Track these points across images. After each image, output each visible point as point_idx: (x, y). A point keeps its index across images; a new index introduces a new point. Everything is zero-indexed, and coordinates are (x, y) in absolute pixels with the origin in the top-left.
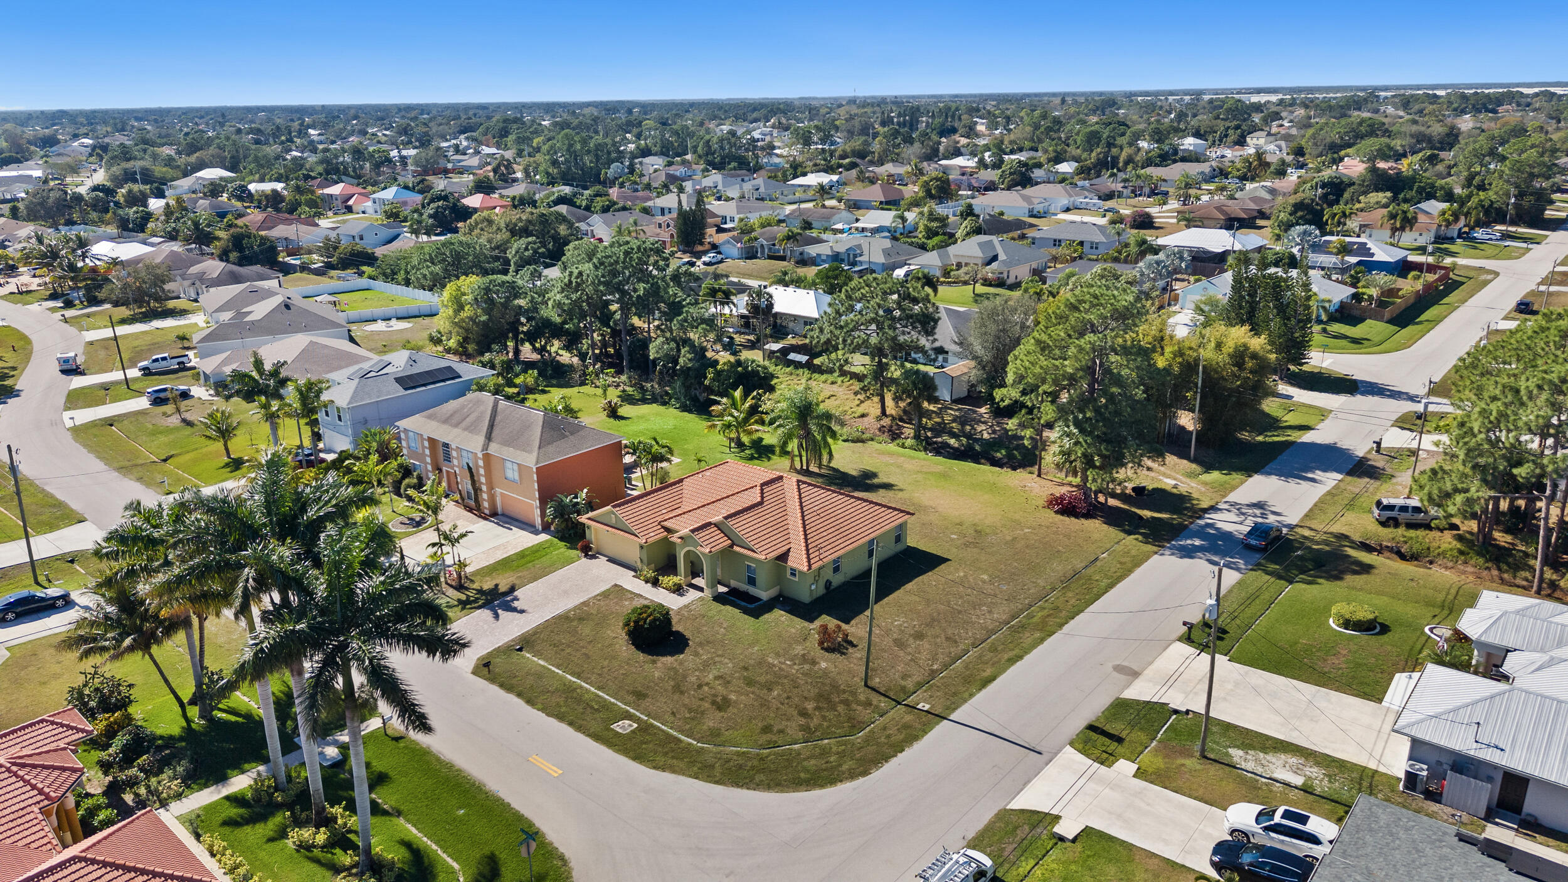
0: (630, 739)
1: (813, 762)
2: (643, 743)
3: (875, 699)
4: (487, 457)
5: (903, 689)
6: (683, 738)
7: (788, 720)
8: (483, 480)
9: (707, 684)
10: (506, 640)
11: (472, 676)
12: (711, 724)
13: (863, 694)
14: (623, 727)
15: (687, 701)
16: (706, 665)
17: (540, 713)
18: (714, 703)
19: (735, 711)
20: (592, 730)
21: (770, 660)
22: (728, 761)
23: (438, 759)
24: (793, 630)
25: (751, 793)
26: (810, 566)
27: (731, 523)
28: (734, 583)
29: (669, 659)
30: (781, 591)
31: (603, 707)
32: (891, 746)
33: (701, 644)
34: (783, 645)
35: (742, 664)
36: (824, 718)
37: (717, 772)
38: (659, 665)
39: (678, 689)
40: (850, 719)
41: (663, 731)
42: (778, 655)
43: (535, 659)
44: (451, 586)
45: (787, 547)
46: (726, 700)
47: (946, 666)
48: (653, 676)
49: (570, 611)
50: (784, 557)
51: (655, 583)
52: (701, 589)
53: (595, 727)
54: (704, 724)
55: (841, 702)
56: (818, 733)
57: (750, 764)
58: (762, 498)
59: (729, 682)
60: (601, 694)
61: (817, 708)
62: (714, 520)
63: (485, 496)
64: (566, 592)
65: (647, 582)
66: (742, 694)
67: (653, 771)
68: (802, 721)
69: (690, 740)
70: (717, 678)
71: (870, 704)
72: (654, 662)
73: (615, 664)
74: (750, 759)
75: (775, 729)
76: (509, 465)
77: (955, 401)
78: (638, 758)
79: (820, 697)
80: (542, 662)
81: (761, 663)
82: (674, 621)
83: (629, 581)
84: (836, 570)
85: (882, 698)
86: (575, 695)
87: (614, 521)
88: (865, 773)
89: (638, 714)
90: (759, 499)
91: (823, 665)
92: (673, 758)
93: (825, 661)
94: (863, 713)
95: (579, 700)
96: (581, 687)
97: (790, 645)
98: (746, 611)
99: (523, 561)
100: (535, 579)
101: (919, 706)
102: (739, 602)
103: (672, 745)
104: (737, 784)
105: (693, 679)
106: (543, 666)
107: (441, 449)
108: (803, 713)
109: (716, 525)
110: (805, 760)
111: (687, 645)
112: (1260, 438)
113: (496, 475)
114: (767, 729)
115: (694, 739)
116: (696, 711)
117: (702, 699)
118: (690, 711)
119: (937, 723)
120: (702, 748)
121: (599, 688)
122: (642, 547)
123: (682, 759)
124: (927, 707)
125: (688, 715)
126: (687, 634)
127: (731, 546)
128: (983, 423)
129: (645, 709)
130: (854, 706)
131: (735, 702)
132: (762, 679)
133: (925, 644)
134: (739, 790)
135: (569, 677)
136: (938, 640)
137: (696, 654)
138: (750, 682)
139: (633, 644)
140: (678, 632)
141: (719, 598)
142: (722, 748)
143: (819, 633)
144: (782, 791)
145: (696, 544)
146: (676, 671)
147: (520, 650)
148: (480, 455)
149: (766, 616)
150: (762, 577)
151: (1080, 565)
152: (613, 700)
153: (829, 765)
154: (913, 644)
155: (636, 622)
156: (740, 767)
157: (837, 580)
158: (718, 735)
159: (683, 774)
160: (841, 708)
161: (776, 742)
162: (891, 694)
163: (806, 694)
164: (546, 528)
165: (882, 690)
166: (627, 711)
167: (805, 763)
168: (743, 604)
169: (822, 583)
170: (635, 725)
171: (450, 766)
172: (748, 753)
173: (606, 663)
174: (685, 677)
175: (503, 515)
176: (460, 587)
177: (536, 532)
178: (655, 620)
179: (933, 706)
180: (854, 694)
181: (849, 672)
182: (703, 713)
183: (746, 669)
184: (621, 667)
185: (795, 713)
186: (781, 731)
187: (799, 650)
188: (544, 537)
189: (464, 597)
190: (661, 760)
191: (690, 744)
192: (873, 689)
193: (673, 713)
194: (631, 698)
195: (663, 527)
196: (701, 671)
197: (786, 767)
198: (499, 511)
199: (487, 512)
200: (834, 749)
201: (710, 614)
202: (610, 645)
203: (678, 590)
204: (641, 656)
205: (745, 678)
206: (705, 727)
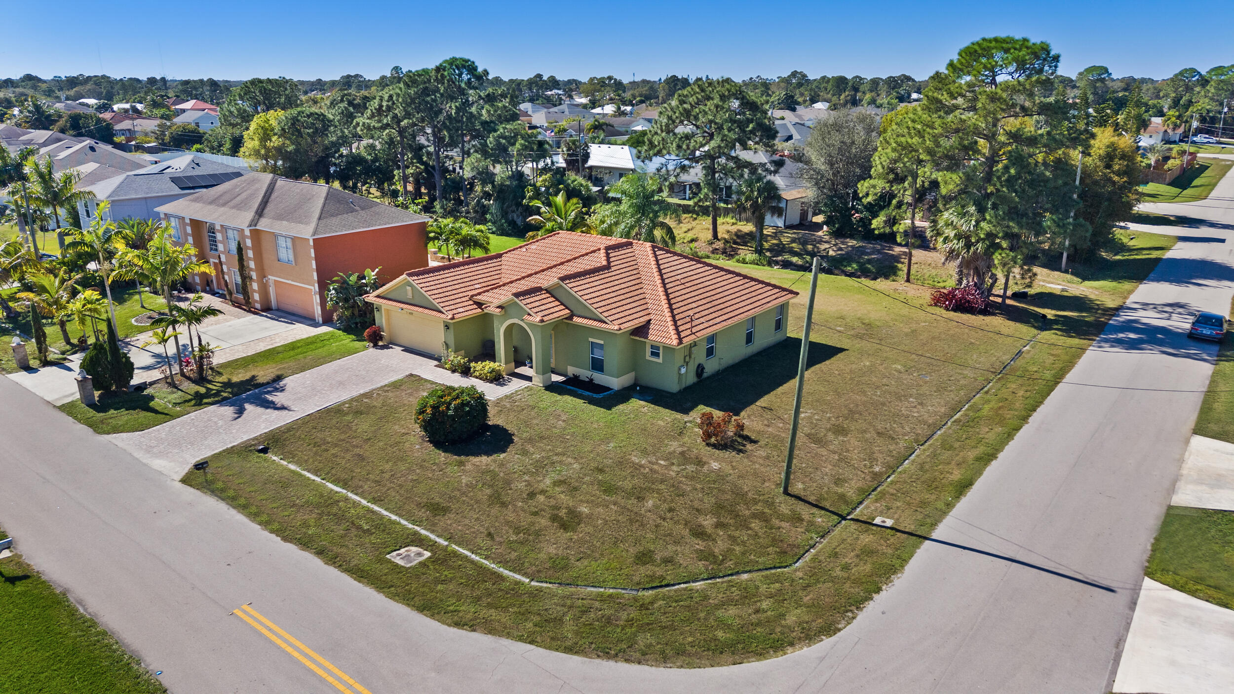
0: (418, 577)
1: (732, 611)
2: (438, 581)
3: (805, 512)
4: (256, 235)
5: (842, 497)
6: (506, 573)
7: (676, 543)
8: (252, 265)
9: (543, 492)
10: (246, 438)
11: (180, 485)
12: (552, 550)
13: (785, 506)
14: (407, 557)
15: (511, 517)
16: (540, 467)
17: (273, 536)
18: (554, 518)
19: (590, 529)
20: (354, 562)
21: (636, 460)
22: (585, 611)
23: (72, 613)
24: (661, 423)
25: (634, 668)
26: (680, 342)
27: (568, 285)
28: (571, 370)
29: (483, 460)
30: (636, 379)
31: (377, 527)
32: (854, 582)
33: (530, 440)
34: (650, 441)
35: (593, 465)
36: (733, 539)
37: (569, 629)
38: (469, 467)
39: (497, 499)
40: (775, 542)
41: (472, 562)
42: (644, 452)
43: (284, 463)
44: (189, 378)
45: (647, 318)
46: (573, 513)
47: (892, 469)
48: (460, 482)
49: (344, 403)
50: (642, 331)
51: (466, 372)
52: (529, 379)
53: (360, 557)
54: (540, 550)
55: (754, 516)
56: (730, 564)
57: (624, 616)
58: (609, 262)
59: (576, 489)
60: (376, 508)
61: (719, 525)
62: (545, 284)
63: (255, 286)
64: (341, 383)
65: (454, 371)
66: (598, 505)
67: (454, 630)
68: (700, 545)
69: (518, 577)
70: (556, 483)
71: (800, 520)
72: (461, 464)
73: (403, 467)
74: (623, 607)
75: (658, 557)
76: (282, 242)
77: (787, 227)
78: (427, 608)
79: (719, 508)
80: (292, 467)
81: (621, 463)
82: (492, 411)
83: (428, 371)
84: (710, 352)
85: (815, 510)
86: (335, 510)
87: (410, 295)
88: (830, 630)
89: (432, 537)
90: (605, 263)
91: (715, 465)
92: (489, 606)
93: (716, 460)
94: (796, 534)
95: (340, 518)
96: (347, 499)
97: (661, 441)
98: (592, 402)
99: (292, 353)
100: (303, 369)
101: (878, 521)
102: (580, 391)
103: (488, 585)
104: (606, 653)
105: (522, 485)
106: (293, 472)
107: (206, 235)
108: (699, 533)
109: (547, 291)
110: (717, 607)
111: (512, 441)
112: (1118, 257)
113: (268, 257)
114: (644, 558)
115: (525, 575)
116: (527, 532)
117: (536, 514)
118: (517, 530)
119: (916, 547)
120: (540, 590)
121: (375, 501)
122: (447, 327)
123: (505, 609)
124: (889, 523)
125: (513, 538)
126: (511, 428)
127: (570, 318)
128: (825, 242)
129: (445, 530)
130: (775, 522)
131: (590, 516)
132: (628, 484)
133: (853, 442)
134: (611, 663)
135: (330, 486)
136: (868, 436)
137: (525, 453)
138: (609, 489)
139: (430, 441)
140: (497, 427)
141: (552, 387)
142: (573, 589)
143: (700, 426)
144: (690, 666)
145: (521, 312)
146: (494, 475)
147: (265, 451)
148: (247, 233)
149: (621, 407)
150: (613, 357)
151: (1006, 358)
152: (394, 517)
153: (762, 616)
154: (835, 442)
155: (435, 408)
156: (609, 620)
157: (712, 366)
158: (565, 568)
159: (509, 636)
160: (755, 525)
161: (662, 578)
162: (827, 505)
163: (696, 504)
164: (327, 320)
165: (812, 499)
166: (416, 533)
167: (720, 613)
168: (587, 393)
169: (693, 367)
170: (427, 554)
171: (88, 625)
172: (618, 596)
173: (387, 467)
174: (508, 483)
175: (278, 310)
176: (201, 379)
177: (316, 325)
178: (463, 405)
179: (896, 523)
180: (770, 504)
181: (756, 474)
182: (538, 534)
183: (601, 471)
184: (410, 470)
185: (686, 532)
186: (667, 561)
187: (674, 446)
188: (325, 329)
189: (202, 390)
190: (468, 610)
191: (517, 583)
192: (798, 498)
193: (490, 535)
194: (423, 514)
195: (476, 303)
196: (532, 474)
197: (688, 621)
198: (274, 304)
199: (258, 306)
200: (763, 588)
201: (542, 405)
202: (397, 443)
203: (496, 379)
204: (442, 456)
205: (600, 483)
206: (542, 556)
